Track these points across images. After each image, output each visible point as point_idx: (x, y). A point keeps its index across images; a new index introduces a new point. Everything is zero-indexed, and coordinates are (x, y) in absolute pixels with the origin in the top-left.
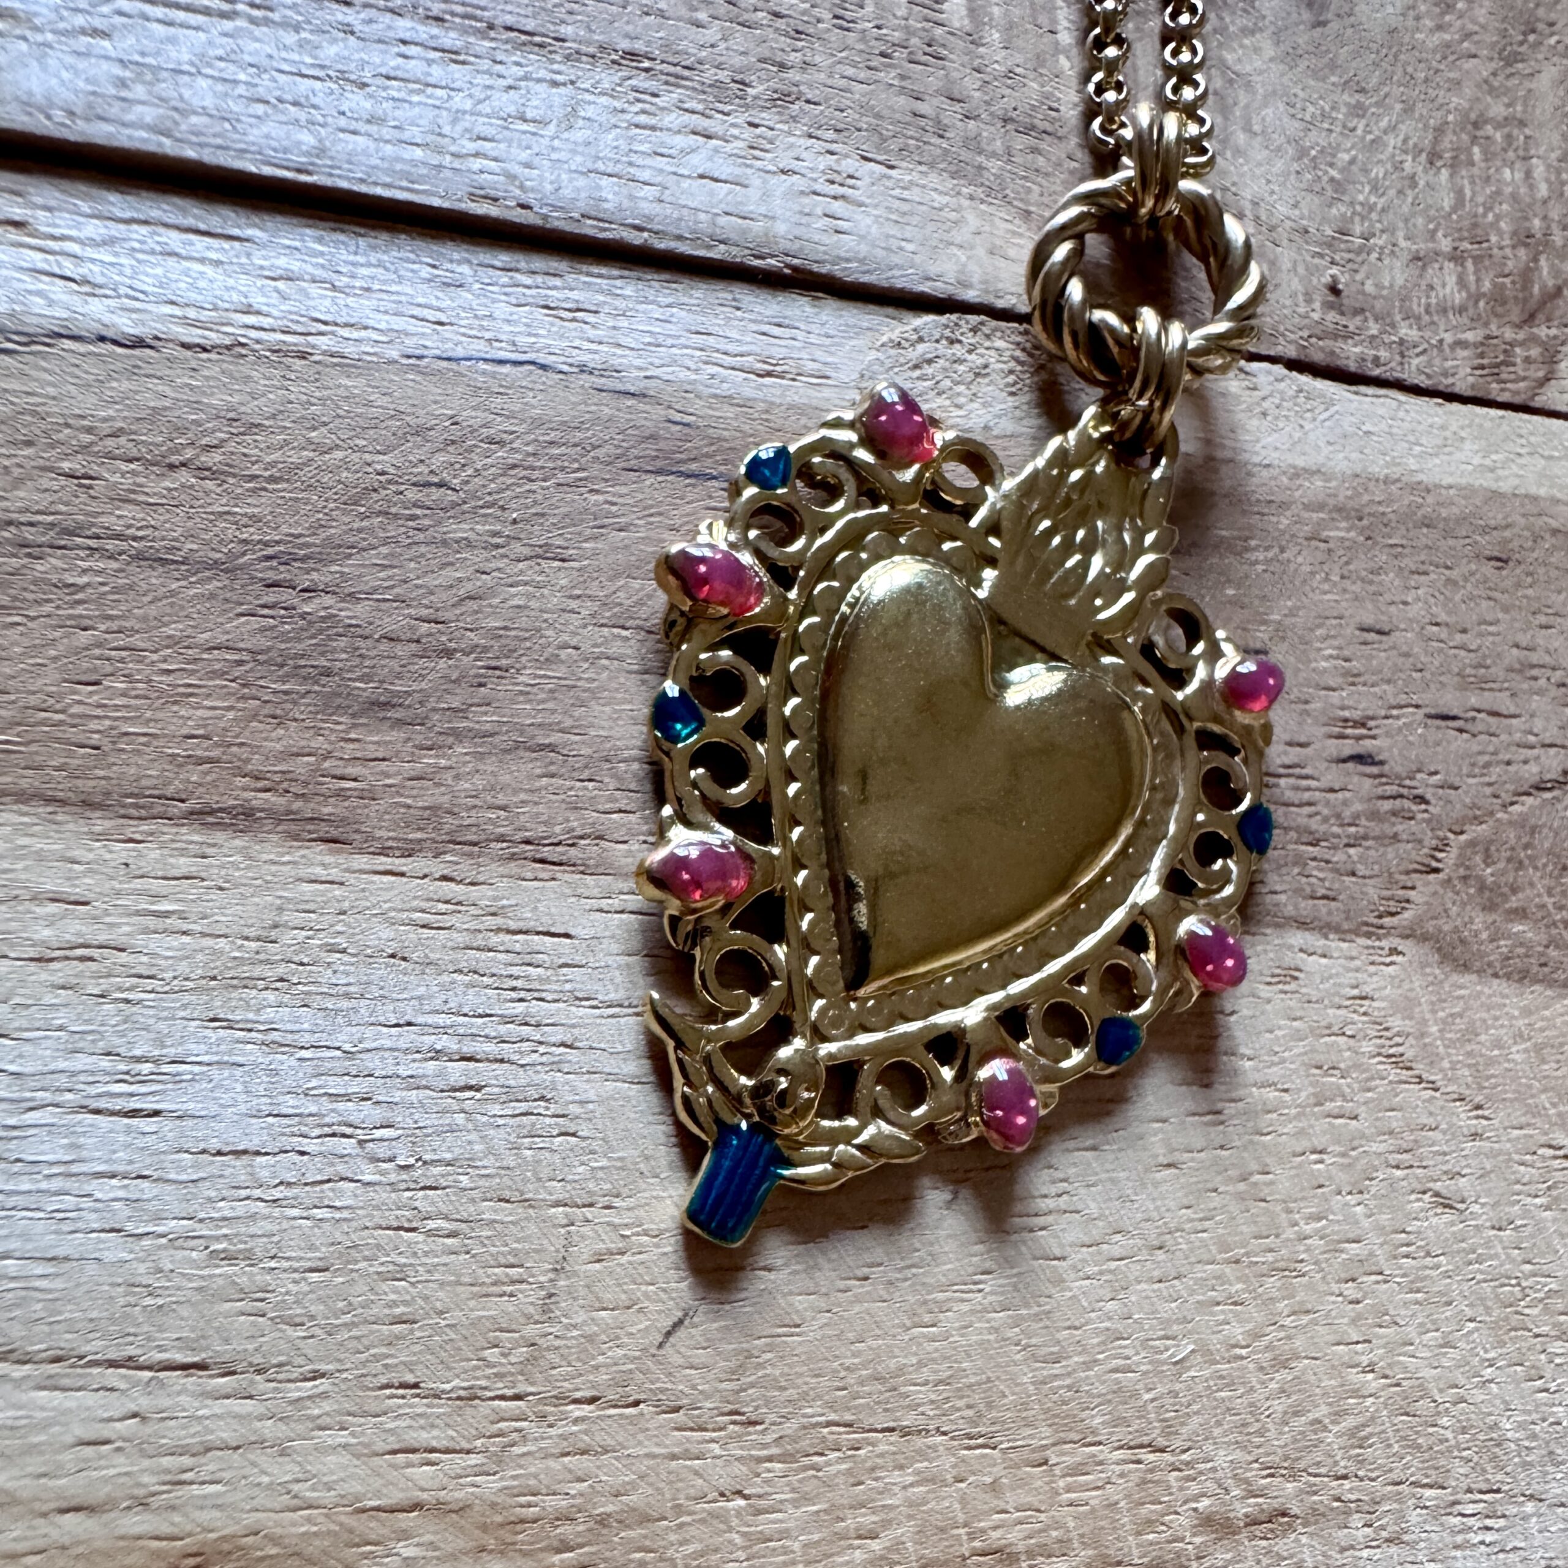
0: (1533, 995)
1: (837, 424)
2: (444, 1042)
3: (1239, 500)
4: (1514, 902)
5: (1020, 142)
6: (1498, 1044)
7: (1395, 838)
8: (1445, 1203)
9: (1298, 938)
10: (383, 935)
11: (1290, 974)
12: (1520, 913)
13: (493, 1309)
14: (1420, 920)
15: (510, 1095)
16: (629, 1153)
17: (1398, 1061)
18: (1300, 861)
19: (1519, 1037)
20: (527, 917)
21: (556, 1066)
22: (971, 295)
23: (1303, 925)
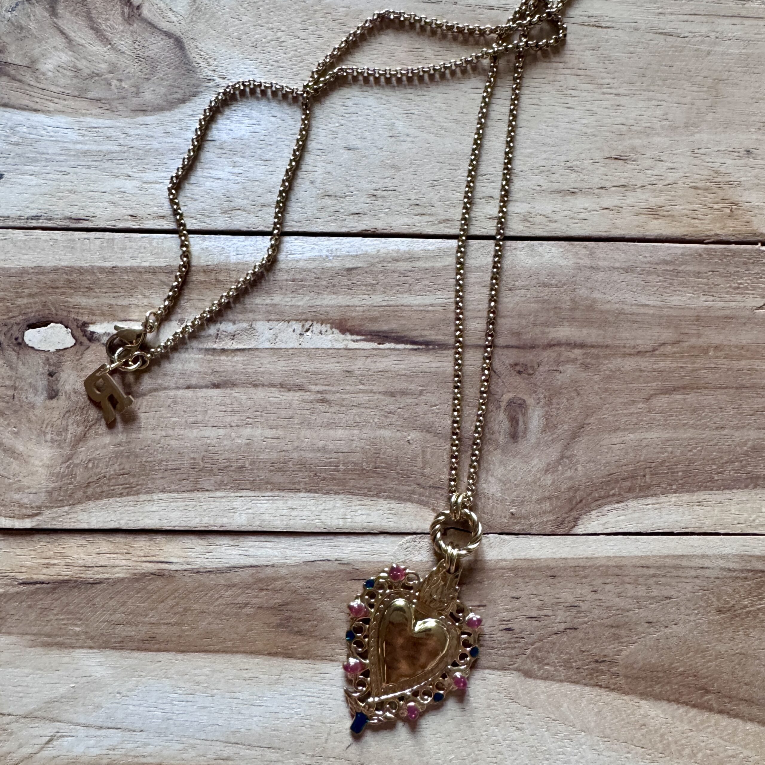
0: (548, 683)
1: (384, 571)
2: (309, 694)
3: (483, 570)
4: (546, 662)
5: (433, 491)
6: (537, 694)
7: (515, 647)
8: (518, 729)
9: (487, 671)
10: (299, 675)
11: (484, 679)
12: (548, 664)
13: (317, 741)
14: (519, 666)
15: (320, 704)
16: (342, 715)
17: (510, 698)
18: (490, 654)
19: (543, 692)
20: (324, 671)
21: (328, 698)
22: (419, 531)
23: (488, 668)
